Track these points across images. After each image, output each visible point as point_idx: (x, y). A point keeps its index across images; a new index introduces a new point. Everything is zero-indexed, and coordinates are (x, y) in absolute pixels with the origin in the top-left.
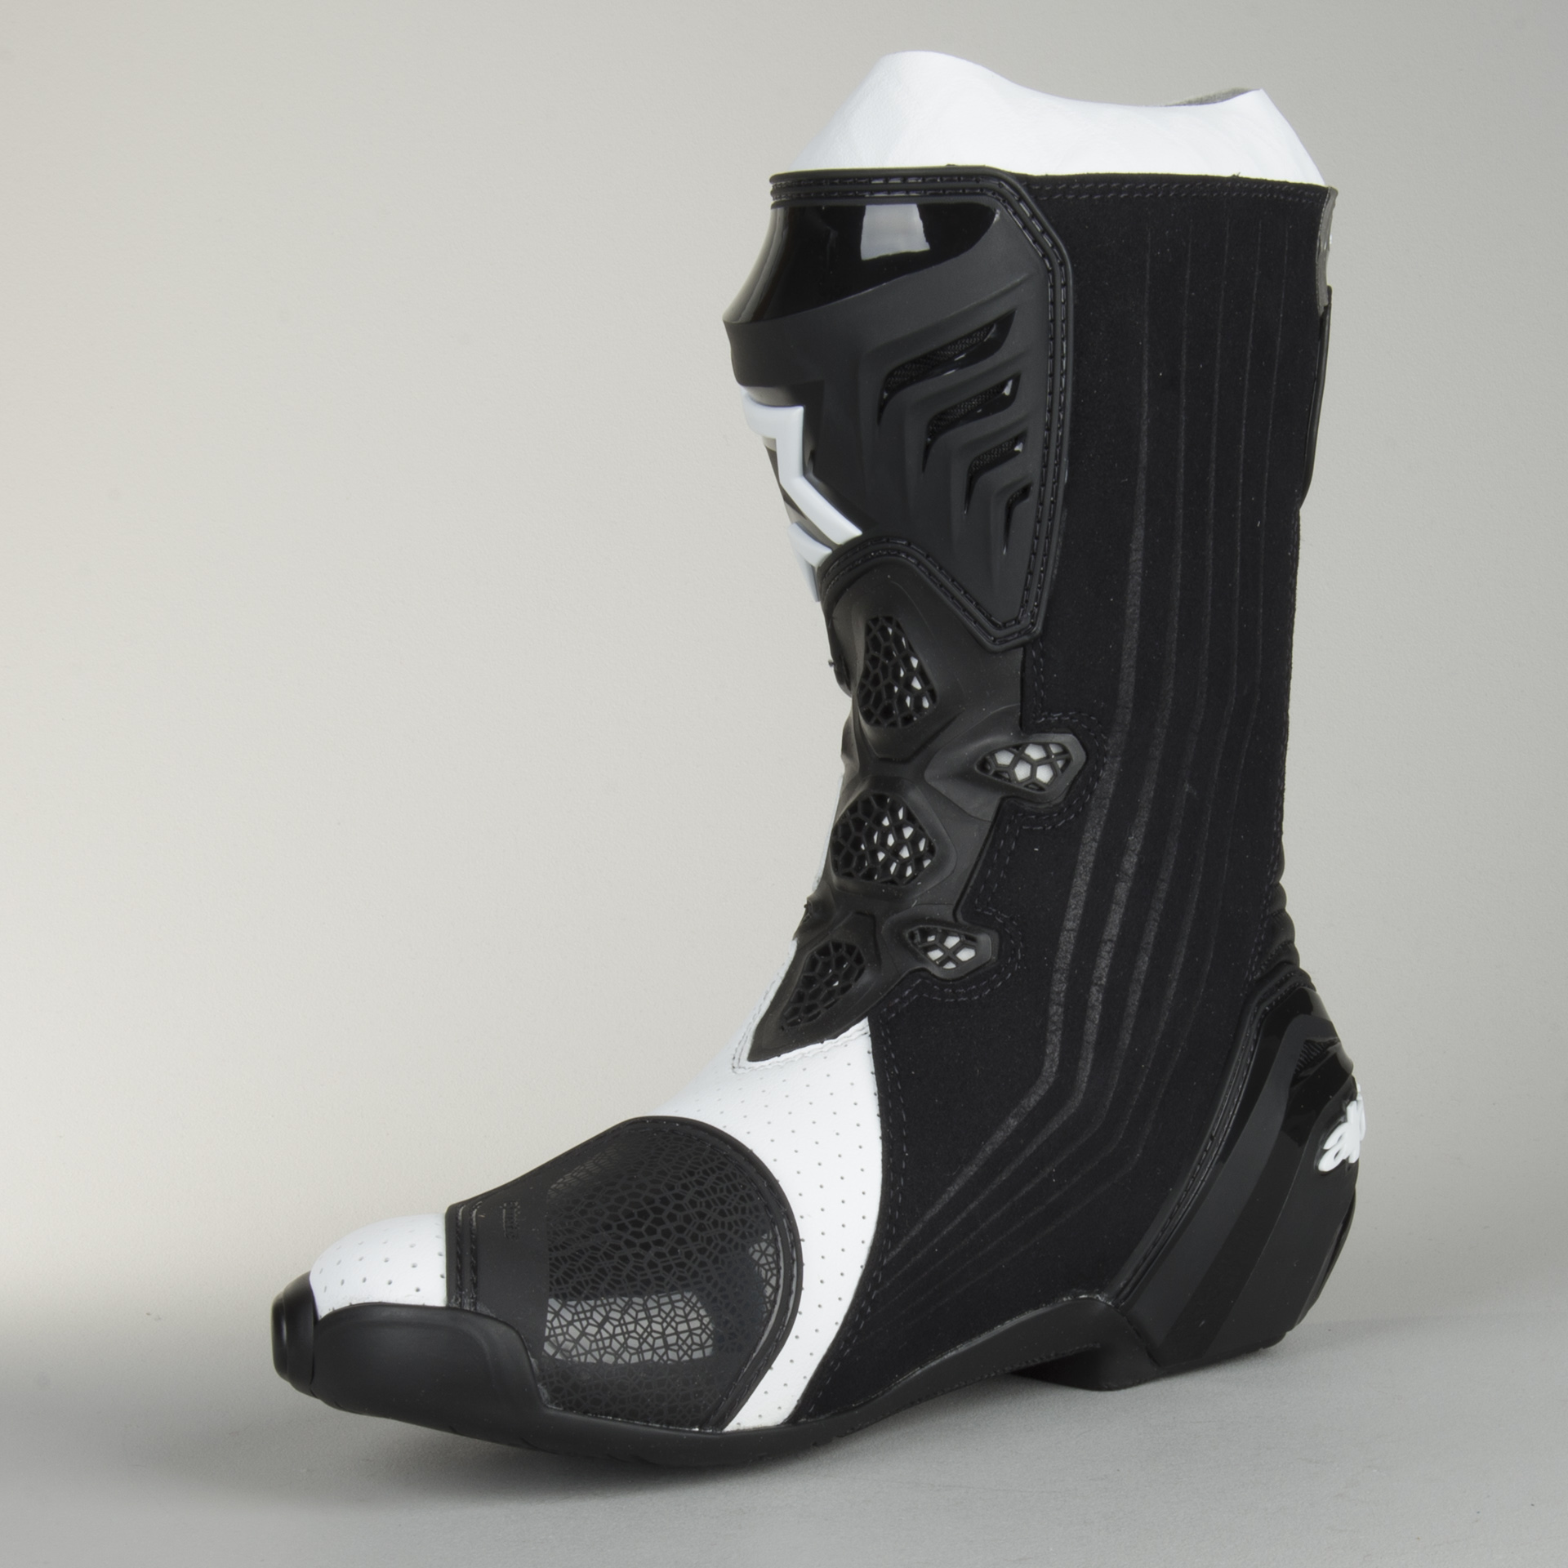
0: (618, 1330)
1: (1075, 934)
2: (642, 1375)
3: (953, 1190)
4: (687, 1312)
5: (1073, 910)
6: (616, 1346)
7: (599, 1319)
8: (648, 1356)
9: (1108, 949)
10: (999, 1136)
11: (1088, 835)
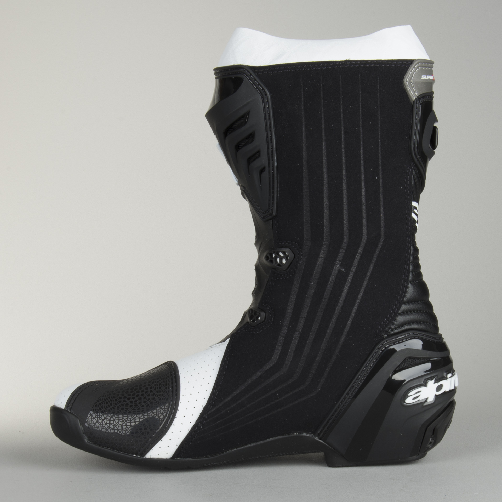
0: (108, 422)
1: (291, 314)
2: (114, 436)
3: (236, 393)
4: (131, 420)
5: (291, 306)
6: (106, 427)
7: (103, 418)
8: (116, 431)
9: (303, 320)
10: (254, 378)
11: (296, 282)
